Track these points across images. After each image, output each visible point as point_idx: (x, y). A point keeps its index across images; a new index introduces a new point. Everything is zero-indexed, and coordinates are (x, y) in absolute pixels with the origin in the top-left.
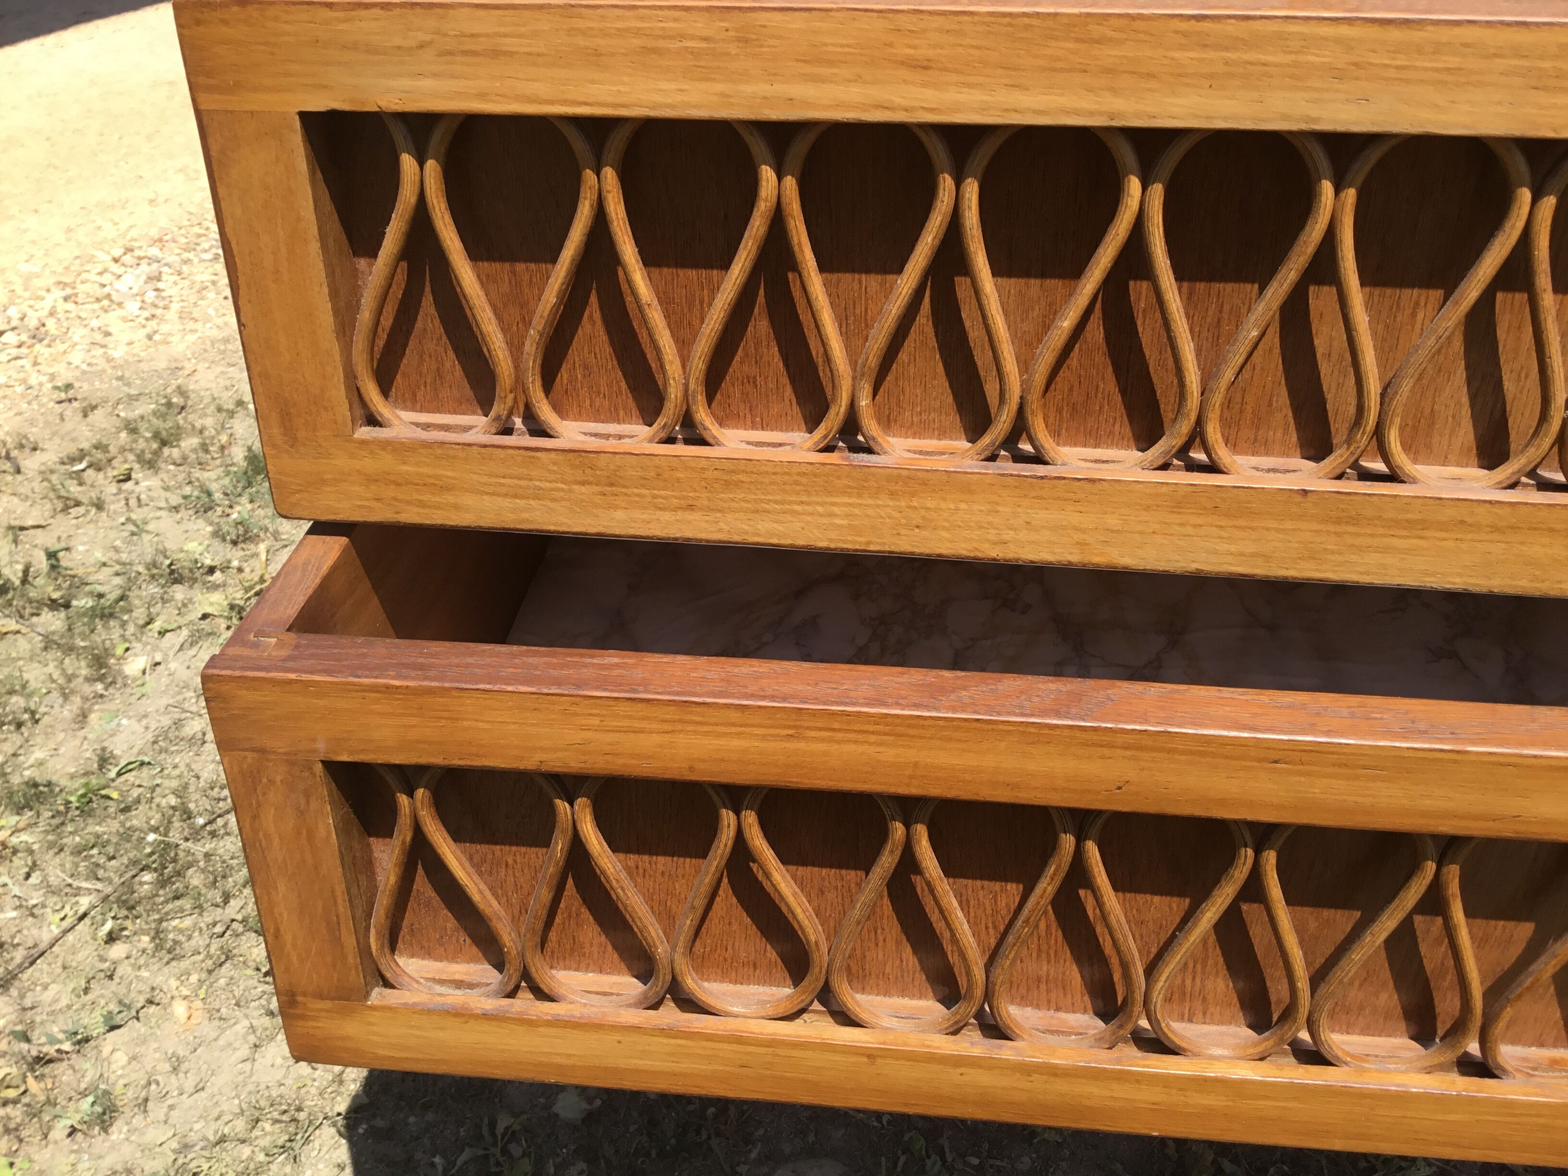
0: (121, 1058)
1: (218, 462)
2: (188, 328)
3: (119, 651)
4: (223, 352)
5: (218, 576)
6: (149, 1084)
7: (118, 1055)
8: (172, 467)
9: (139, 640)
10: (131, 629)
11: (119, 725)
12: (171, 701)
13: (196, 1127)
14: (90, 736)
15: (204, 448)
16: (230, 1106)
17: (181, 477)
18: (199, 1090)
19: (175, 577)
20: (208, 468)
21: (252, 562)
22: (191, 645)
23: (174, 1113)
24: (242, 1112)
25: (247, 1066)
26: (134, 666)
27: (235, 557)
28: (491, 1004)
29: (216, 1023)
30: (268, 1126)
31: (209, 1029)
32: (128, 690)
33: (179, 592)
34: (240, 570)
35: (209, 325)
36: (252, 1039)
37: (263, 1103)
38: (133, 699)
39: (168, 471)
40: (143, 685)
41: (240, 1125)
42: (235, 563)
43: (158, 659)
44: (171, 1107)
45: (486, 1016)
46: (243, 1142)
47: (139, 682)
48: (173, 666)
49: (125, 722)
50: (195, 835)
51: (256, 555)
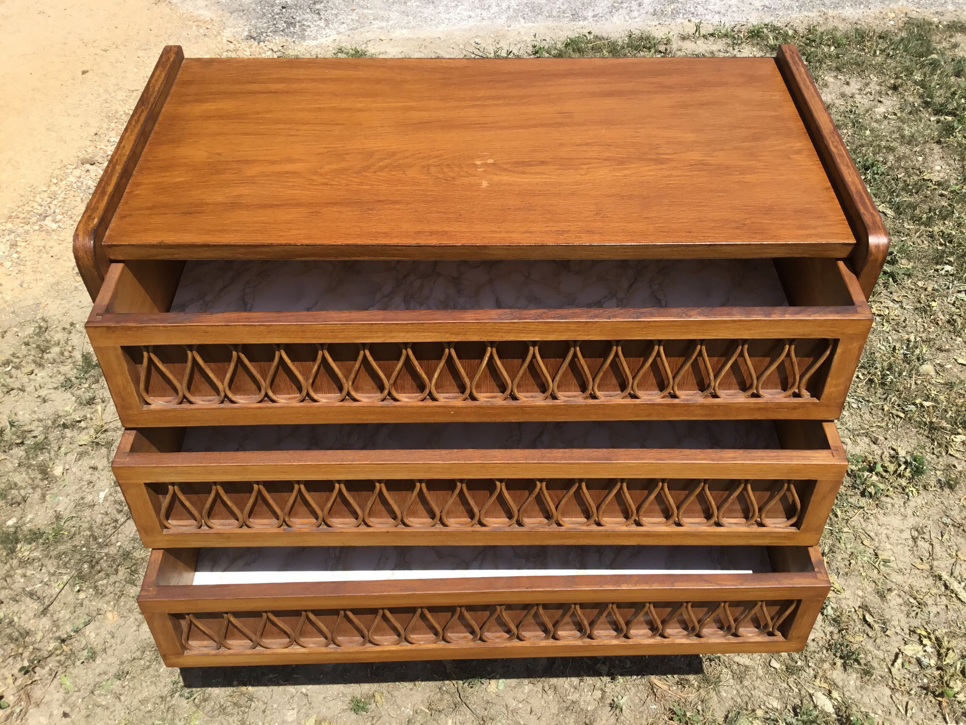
0: (93, 635)
1: (69, 360)
2: (38, 278)
3: (51, 466)
4: (57, 291)
5: (83, 424)
6: (105, 643)
7: (92, 634)
8: (50, 365)
9: (57, 459)
10: (53, 453)
11: (59, 500)
12: (77, 487)
13: (124, 656)
14: (49, 506)
15: (62, 354)
16: (134, 647)
17: (55, 370)
18: (122, 642)
19: (65, 426)
20: (66, 364)
21: (95, 414)
22: (80, 459)
23: (116, 652)
24: (138, 649)
25: (137, 633)
26: (58, 471)
27: (87, 411)
28: (214, 652)
29: (123, 619)
30: (148, 653)
31: (121, 621)
32: (59, 483)
33: (68, 433)
34: (91, 419)
35: (48, 275)
36: (137, 623)
37: (145, 645)
38: (61, 488)
39: (48, 367)
40: (64, 480)
41: (138, 654)
42: (88, 416)
43: (67, 467)
44: (114, 650)
45: (214, 655)
46: (141, 659)
47: (62, 479)
48: (74, 470)
49: (61, 498)
50: (101, 546)
51: (96, 411)
